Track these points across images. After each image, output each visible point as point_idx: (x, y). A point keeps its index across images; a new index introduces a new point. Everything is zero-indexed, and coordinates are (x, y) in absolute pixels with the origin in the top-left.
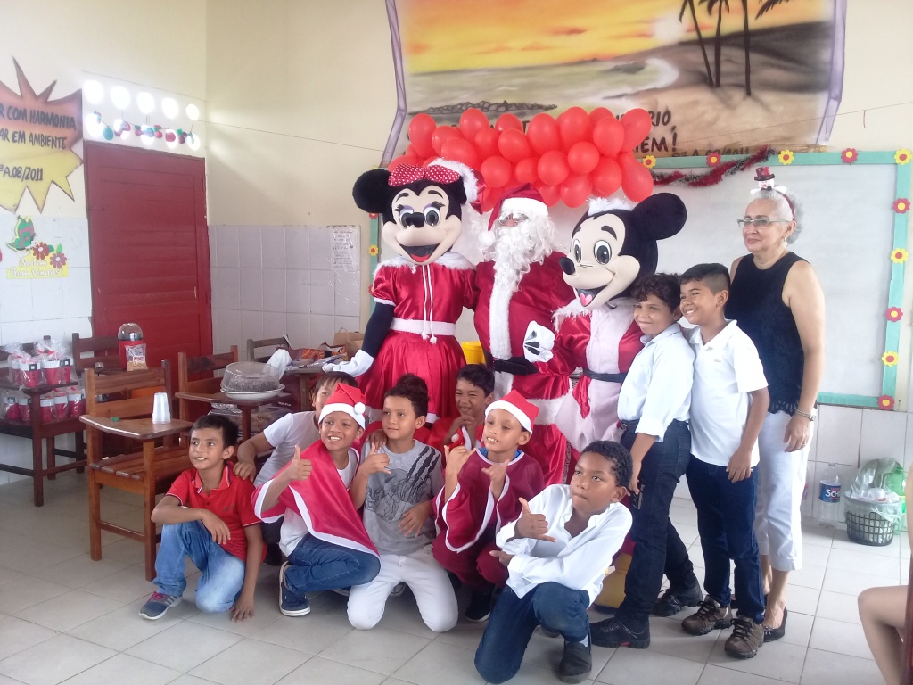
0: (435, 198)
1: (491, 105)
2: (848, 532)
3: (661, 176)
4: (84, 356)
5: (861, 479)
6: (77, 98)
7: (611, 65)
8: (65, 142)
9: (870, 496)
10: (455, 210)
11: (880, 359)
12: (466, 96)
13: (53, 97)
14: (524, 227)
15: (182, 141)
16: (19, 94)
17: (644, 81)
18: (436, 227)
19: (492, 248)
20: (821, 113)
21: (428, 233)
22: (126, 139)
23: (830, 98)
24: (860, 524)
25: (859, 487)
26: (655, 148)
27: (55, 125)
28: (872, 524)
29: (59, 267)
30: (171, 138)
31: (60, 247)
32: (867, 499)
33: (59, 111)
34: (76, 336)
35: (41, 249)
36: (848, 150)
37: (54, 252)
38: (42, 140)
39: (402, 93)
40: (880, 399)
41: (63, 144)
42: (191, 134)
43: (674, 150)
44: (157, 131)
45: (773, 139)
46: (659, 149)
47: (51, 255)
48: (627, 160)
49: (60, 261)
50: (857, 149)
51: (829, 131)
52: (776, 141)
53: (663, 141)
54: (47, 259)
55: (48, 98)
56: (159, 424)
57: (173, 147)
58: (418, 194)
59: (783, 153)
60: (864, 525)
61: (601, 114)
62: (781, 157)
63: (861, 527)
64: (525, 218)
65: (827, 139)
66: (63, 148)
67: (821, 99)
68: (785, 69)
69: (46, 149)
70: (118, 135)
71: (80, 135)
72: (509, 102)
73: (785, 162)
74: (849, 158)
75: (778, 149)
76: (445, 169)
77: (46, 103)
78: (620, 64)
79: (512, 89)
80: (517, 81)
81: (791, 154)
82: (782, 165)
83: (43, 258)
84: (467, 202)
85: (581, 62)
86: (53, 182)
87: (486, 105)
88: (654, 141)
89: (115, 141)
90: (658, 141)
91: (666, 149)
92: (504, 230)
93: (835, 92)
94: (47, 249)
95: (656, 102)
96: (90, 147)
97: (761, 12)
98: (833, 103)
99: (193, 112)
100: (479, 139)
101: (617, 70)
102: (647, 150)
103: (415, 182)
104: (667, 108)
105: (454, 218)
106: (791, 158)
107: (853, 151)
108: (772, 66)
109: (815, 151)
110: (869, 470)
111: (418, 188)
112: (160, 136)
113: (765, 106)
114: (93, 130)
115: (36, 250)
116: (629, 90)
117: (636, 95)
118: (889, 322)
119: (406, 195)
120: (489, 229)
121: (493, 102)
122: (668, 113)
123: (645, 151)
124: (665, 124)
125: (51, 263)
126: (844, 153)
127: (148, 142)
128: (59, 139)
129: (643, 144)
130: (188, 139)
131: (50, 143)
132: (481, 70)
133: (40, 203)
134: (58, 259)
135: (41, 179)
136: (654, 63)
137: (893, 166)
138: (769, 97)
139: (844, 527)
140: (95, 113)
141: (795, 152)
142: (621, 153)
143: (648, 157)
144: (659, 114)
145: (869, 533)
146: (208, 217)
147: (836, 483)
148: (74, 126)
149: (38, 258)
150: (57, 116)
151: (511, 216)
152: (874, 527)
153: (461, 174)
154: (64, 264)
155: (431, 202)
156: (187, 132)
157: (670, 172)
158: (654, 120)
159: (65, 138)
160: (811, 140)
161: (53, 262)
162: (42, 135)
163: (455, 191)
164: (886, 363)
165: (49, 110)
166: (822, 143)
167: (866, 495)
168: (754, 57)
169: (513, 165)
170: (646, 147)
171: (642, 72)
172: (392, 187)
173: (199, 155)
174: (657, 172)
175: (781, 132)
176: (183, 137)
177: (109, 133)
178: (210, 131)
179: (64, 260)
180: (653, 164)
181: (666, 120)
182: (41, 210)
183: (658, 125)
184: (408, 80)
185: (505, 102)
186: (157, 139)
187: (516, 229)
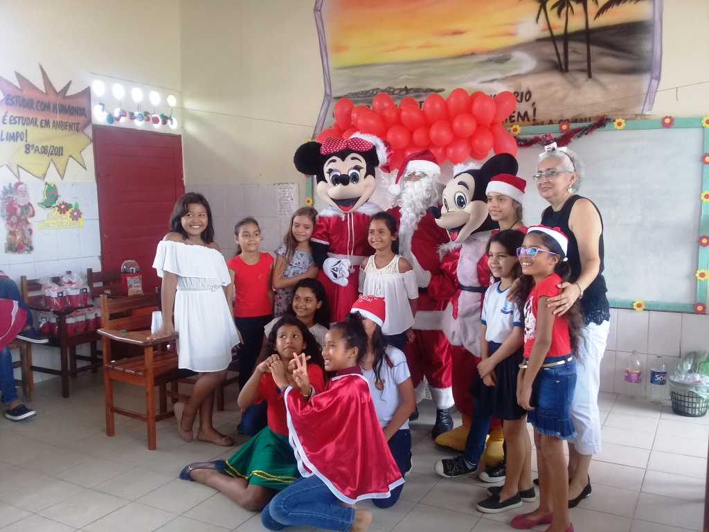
0: (356, 163)
1: (395, 90)
2: (673, 406)
3: (525, 140)
4: (96, 285)
5: (682, 367)
6: (87, 93)
7: (485, 57)
8: (79, 126)
9: (689, 379)
10: (371, 172)
11: (695, 275)
12: (376, 84)
13: (69, 93)
14: (424, 182)
15: (165, 123)
16: (45, 92)
17: (510, 69)
18: (357, 184)
19: (399, 197)
20: (645, 90)
21: (352, 189)
22: (123, 122)
23: (652, 78)
24: (681, 401)
25: (680, 373)
26: (520, 120)
27: (71, 114)
28: (690, 400)
29: (77, 220)
30: (156, 121)
31: (77, 204)
32: (687, 382)
33: (74, 104)
34: (90, 271)
35: (63, 207)
36: (667, 117)
37: (73, 209)
38: (62, 126)
39: (328, 83)
40: (696, 305)
41: (77, 128)
42: (171, 119)
43: (534, 120)
44: (146, 116)
45: (609, 110)
46: (523, 120)
47: (70, 211)
48: (498, 129)
49: (77, 215)
50: (673, 116)
51: (652, 103)
52: (612, 111)
53: (526, 113)
54: (68, 213)
55: (65, 94)
57: (157, 127)
58: (343, 160)
59: (617, 121)
60: (685, 401)
61: (478, 95)
62: (615, 123)
63: (683, 403)
64: (424, 175)
65: (650, 110)
66: (78, 131)
67: (644, 81)
68: (618, 57)
69: (65, 132)
70: (118, 119)
71: (89, 121)
72: (409, 87)
73: (619, 128)
74: (668, 123)
75: (613, 118)
76: (362, 140)
77: (65, 97)
80: (414, 71)
81: (623, 121)
82: (617, 130)
83: (64, 213)
84: (380, 165)
85: (463, 56)
86: (70, 156)
87: (392, 90)
88: (519, 114)
89: (115, 124)
90: (522, 114)
91: (528, 120)
92: (409, 183)
93: (655, 74)
94: (68, 206)
95: (520, 85)
96: (98, 130)
97: (598, 14)
98: (654, 82)
99: (172, 101)
100: (387, 113)
101: (490, 61)
102: (514, 121)
103: (340, 151)
104: (528, 89)
105: (370, 177)
106: (624, 124)
107: (670, 118)
108: (607, 55)
109: (641, 119)
110: (688, 360)
111: (343, 155)
112: (148, 119)
113: (603, 86)
114: (99, 116)
115: (59, 207)
116: (499, 76)
117: (505, 80)
118: (701, 247)
119: (334, 161)
120: (396, 183)
121: (397, 87)
122: (529, 93)
123: (512, 121)
124: (527, 101)
125: (70, 217)
126: (663, 120)
127: (139, 124)
128: (75, 124)
129: (511, 117)
130: (169, 122)
131: (68, 127)
133: (62, 172)
134: (75, 214)
135: (62, 155)
136: (518, 55)
137: (701, 129)
138: (605, 79)
139: (670, 403)
140: (101, 104)
141: (626, 120)
142: (493, 124)
143: (514, 127)
144: (522, 93)
145: (688, 407)
146: (184, 179)
147: (663, 370)
148: (85, 114)
149: (61, 213)
150: (72, 107)
151: (414, 173)
152: (692, 403)
153: (374, 144)
154: (80, 217)
155: (353, 166)
156: (168, 116)
157: (531, 137)
158: (519, 98)
159: (78, 124)
160: (638, 110)
161: (72, 216)
162: (62, 122)
163: (370, 156)
164: (699, 278)
165: (66, 103)
166: (648, 113)
167: (685, 378)
168: (594, 49)
169: (412, 133)
170: (513, 119)
172: (323, 155)
173: (177, 133)
174: (522, 137)
175: (615, 105)
176: (165, 119)
178: (185, 115)
179: (80, 214)
180: (519, 131)
181: (527, 98)
182: (62, 178)
183: (521, 101)
184: (332, 73)
185: (406, 87)
186: (146, 122)
187: (417, 183)
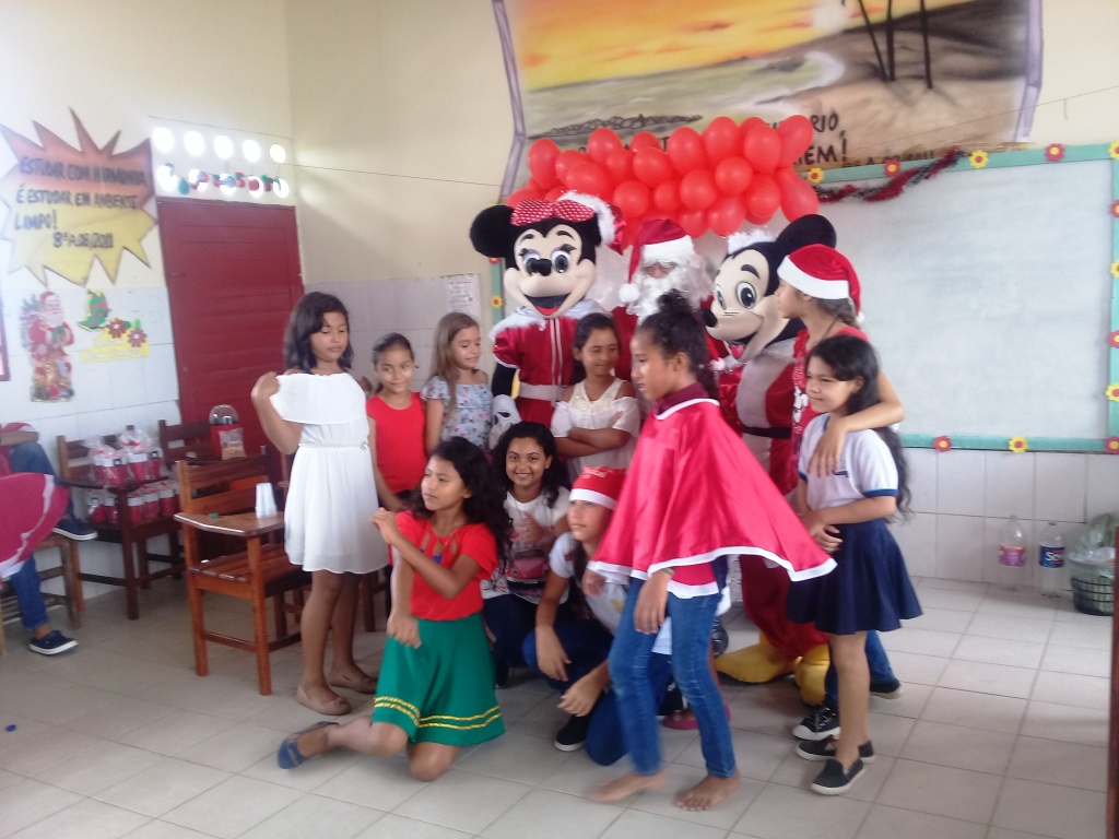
0: (565, 240)
1: (624, 121)
2: (1075, 600)
3: (831, 192)
4: (173, 445)
5: (1088, 539)
6: (145, 148)
7: (763, 63)
8: (136, 200)
9: (1101, 557)
10: (588, 253)
11: (1104, 394)
12: (594, 112)
13: (118, 150)
14: (675, 277)
15: (268, 188)
16: (78, 148)
17: (803, 80)
18: (566, 274)
20: (1017, 104)
21: (557, 281)
22: (204, 191)
23: (1027, 85)
24: (1088, 592)
25: (1085, 548)
26: (822, 159)
27: (123, 182)
28: (1103, 589)
29: (139, 346)
30: (255, 186)
31: (138, 322)
32: (1097, 560)
33: (127, 166)
34: (162, 423)
35: (116, 326)
36: (1054, 146)
37: (131, 329)
38: (110, 201)
39: (519, 114)
40: (1108, 441)
41: (133, 203)
42: (278, 182)
43: (844, 159)
44: (239, 180)
45: (962, 138)
46: (827, 160)
47: (128, 332)
48: (786, 176)
49: (138, 339)
50: (1063, 141)
51: (1029, 124)
52: (966, 140)
53: (831, 150)
54: (125, 337)
55: (112, 151)
56: (265, 518)
57: (258, 196)
58: (545, 234)
59: (975, 154)
60: (1094, 591)
61: (754, 124)
62: (972, 159)
63: (1090, 594)
64: (674, 265)
65: (1026, 135)
66: (134, 208)
67: (1016, 89)
68: (972, 53)
69: (115, 211)
70: (195, 187)
71: (151, 192)
72: (646, 115)
73: (978, 165)
74: (1055, 155)
75: (968, 150)
76: (577, 204)
77: (112, 157)
78: (774, 61)
79: (648, 100)
80: (654, 90)
81: (984, 155)
82: (974, 169)
83: (119, 336)
84: (603, 244)
85: (729, 62)
86: (125, 248)
87: (619, 121)
88: (820, 151)
89: (192, 195)
90: (825, 150)
91: (835, 159)
92: (652, 281)
93: (1034, 77)
94: (124, 326)
95: (820, 104)
96: (166, 206)
98: (1032, 91)
99: (279, 153)
100: (610, 162)
101: (771, 68)
102: (813, 162)
103: (542, 220)
104: (833, 110)
105: (587, 263)
106: (986, 160)
107: (1059, 146)
108: (957, 51)
109: (1013, 150)
110: (1097, 528)
111: (544, 227)
112: (242, 185)
113: (950, 100)
114: (166, 184)
115: (111, 327)
116: (786, 91)
117: (796, 97)
118: (1114, 350)
119: (530, 237)
120: (630, 282)
121: (626, 116)
122: (835, 116)
123: (810, 163)
124: (832, 129)
125: (129, 341)
126: (1048, 149)
127: (229, 193)
128: (127, 198)
129: (808, 155)
130: (275, 184)
131: (118, 203)
132: (610, 80)
133: (112, 274)
134: (136, 336)
135: (111, 246)
136: (815, 57)
137: (1108, 163)
138: (955, 89)
139: (1071, 595)
140: (167, 164)
141: (989, 152)
142: (779, 169)
143: (814, 170)
144: (824, 117)
145: (1100, 600)
146: (304, 275)
147: (1059, 545)
148: (144, 181)
149: (114, 337)
150: (124, 171)
152: (1105, 594)
153: (596, 210)
154: (143, 341)
155: (560, 245)
156: (273, 177)
157: (841, 186)
158: (819, 126)
159: (135, 197)
160: (1007, 137)
161: (131, 340)
162: (109, 195)
163: (589, 230)
164: (1112, 398)
165: (114, 166)
166: (1021, 139)
167: (1094, 556)
168: (935, 42)
169: (651, 190)
170: (811, 158)
171: (801, 68)
172: (514, 226)
173: (289, 204)
174: (826, 186)
175: (972, 130)
176: (269, 183)
177: (185, 186)
178: (298, 174)
179: (143, 337)
180: (820, 178)
181: (832, 124)
182: (114, 282)
183: (823, 130)
184: (525, 98)
185: (641, 116)
186: (239, 189)
187: (666, 280)
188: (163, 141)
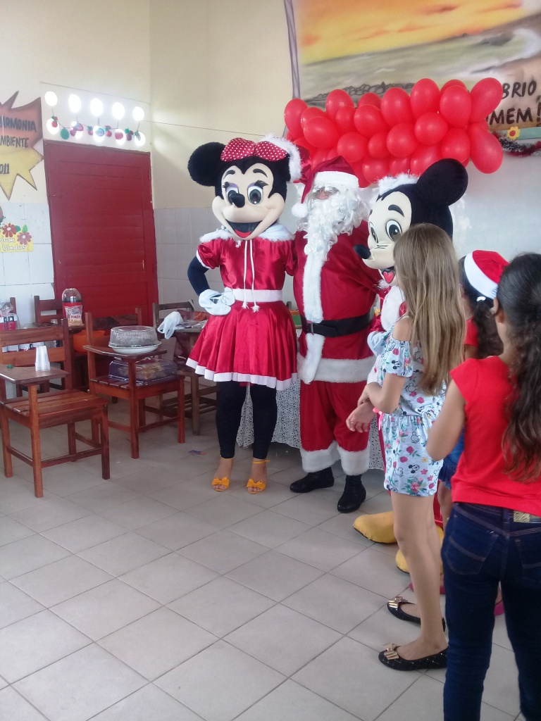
0: (260, 177)
1: (370, 88)
3: (524, 147)
6: (37, 105)
7: (480, 39)
8: (28, 141)
10: (280, 186)
12: (349, 81)
13: (16, 105)
14: (335, 201)
15: (129, 138)
17: (511, 53)
18: (258, 205)
19: (305, 220)
21: (250, 211)
22: (79, 138)
26: (520, 119)
27: (19, 128)
29: (26, 243)
30: (119, 136)
31: (25, 227)
33: (23, 117)
34: (37, 298)
35: (9, 229)
37: (21, 231)
38: (8, 141)
41: (26, 143)
42: (137, 135)
43: (538, 119)
44: (108, 131)
46: (524, 119)
47: (18, 233)
49: (25, 238)
53: (528, 112)
54: (15, 236)
55: (11, 106)
56: (40, 371)
57: (121, 144)
58: (244, 172)
64: (335, 190)
66: (26, 147)
69: (11, 148)
70: (73, 133)
71: (40, 136)
72: (387, 83)
76: (273, 146)
77: (10, 109)
78: (489, 37)
79: (389, 70)
80: (393, 63)
83: (11, 236)
84: (292, 180)
85: (452, 39)
86: (18, 174)
87: (367, 88)
88: (519, 113)
89: (71, 140)
90: (524, 113)
91: (531, 120)
92: (317, 202)
94: (15, 229)
95: (522, 73)
96: (50, 147)
99: (139, 114)
100: (339, 117)
101: (485, 43)
102: (513, 121)
104: (533, 77)
105: (277, 196)
111: (244, 165)
112: (109, 135)
114: (51, 132)
115: (5, 229)
116: (496, 62)
117: (503, 67)
119: (232, 172)
120: (302, 202)
121: (372, 84)
122: (533, 83)
123: (510, 122)
124: (530, 94)
125: (18, 240)
127: (99, 140)
128: (23, 139)
129: (509, 116)
130: (135, 138)
131: (15, 143)
132: (362, 55)
133: (8, 192)
134: (24, 237)
135: (8, 173)
136: (522, 33)
140: (53, 118)
142: (471, 123)
143: (512, 129)
144: (525, 84)
146: (153, 202)
148: (35, 128)
149: (7, 236)
150: (20, 120)
151: (323, 188)
153: (288, 152)
154: (29, 241)
155: (255, 181)
156: (134, 131)
157: (534, 142)
158: (520, 91)
159: (27, 139)
161: (20, 238)
162: (8, 137)
163: (280, 168)
165: (13, 116)
169: (369, 139)
170: (511, 119)
171: (509, 43)
173: (146, 150)
174: (520, 143)
176: (130, 135)
177: (64, 133)
178: (153, 130)
179: (29, 238)
180: (517, 135)
181: (531, 91)
182: (9, 198)
183: (523, 95)
185: (383, 83)
186: (108, 137)
187: (327, 201)
188: (50, 100)
